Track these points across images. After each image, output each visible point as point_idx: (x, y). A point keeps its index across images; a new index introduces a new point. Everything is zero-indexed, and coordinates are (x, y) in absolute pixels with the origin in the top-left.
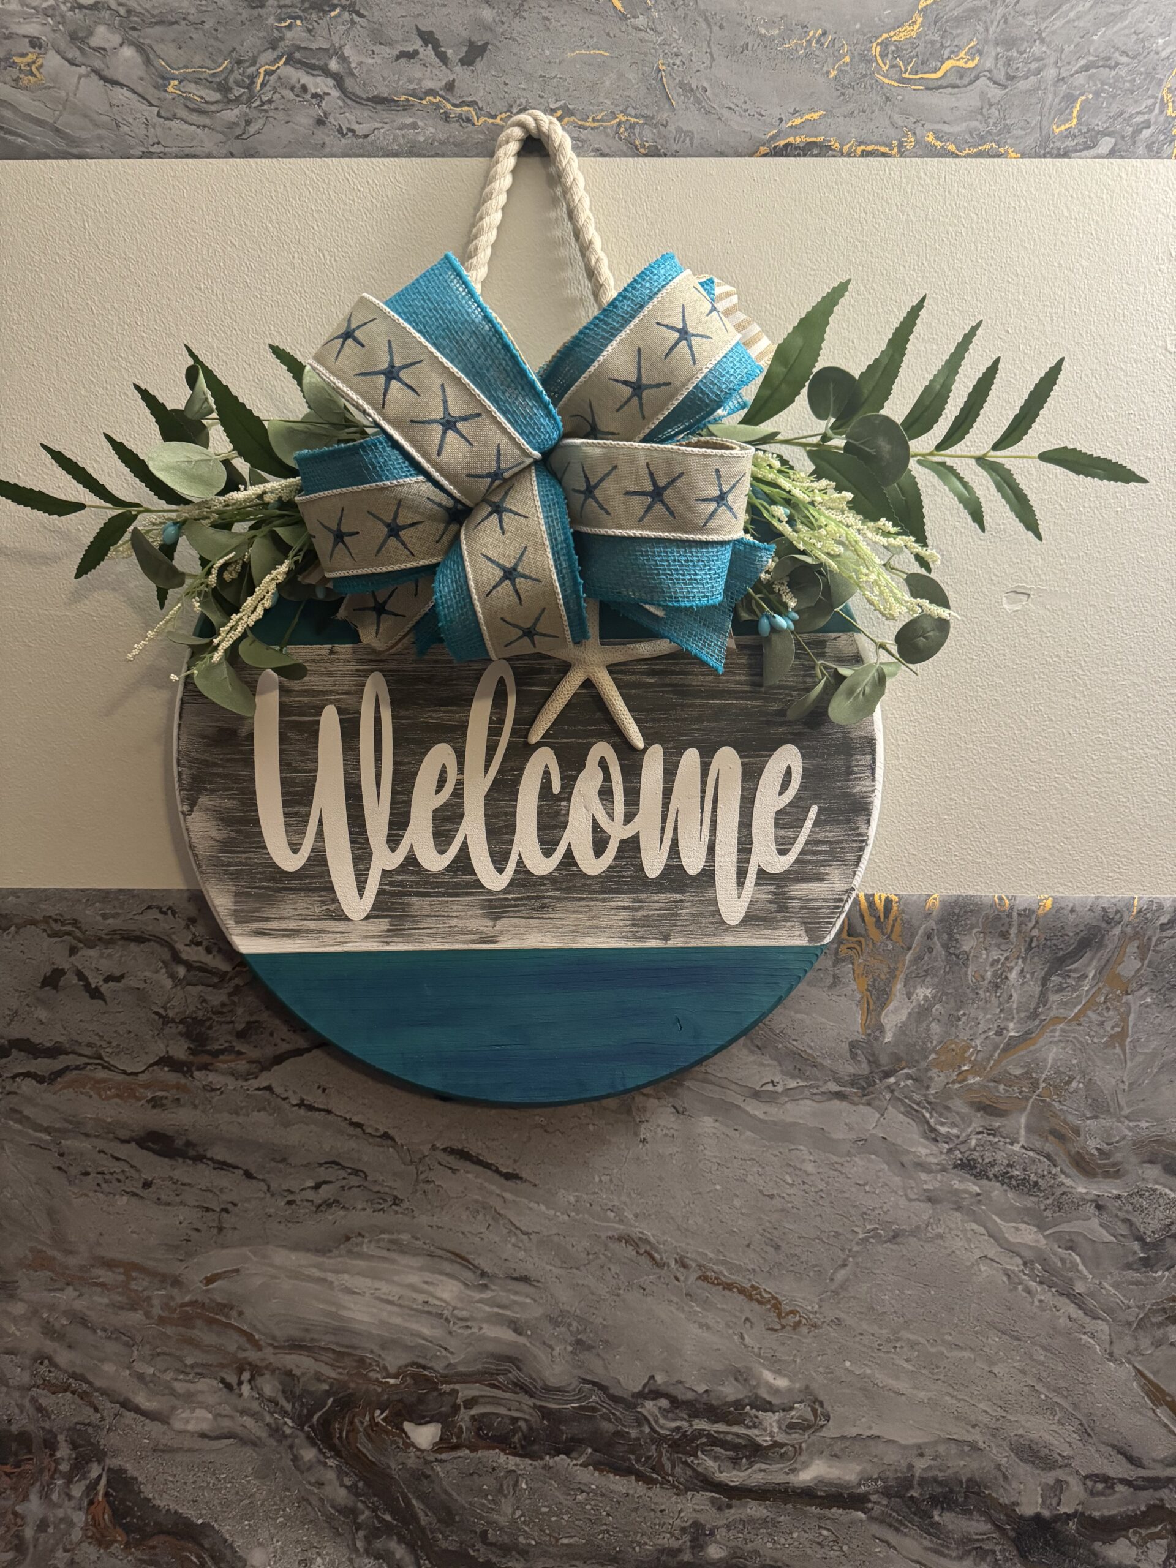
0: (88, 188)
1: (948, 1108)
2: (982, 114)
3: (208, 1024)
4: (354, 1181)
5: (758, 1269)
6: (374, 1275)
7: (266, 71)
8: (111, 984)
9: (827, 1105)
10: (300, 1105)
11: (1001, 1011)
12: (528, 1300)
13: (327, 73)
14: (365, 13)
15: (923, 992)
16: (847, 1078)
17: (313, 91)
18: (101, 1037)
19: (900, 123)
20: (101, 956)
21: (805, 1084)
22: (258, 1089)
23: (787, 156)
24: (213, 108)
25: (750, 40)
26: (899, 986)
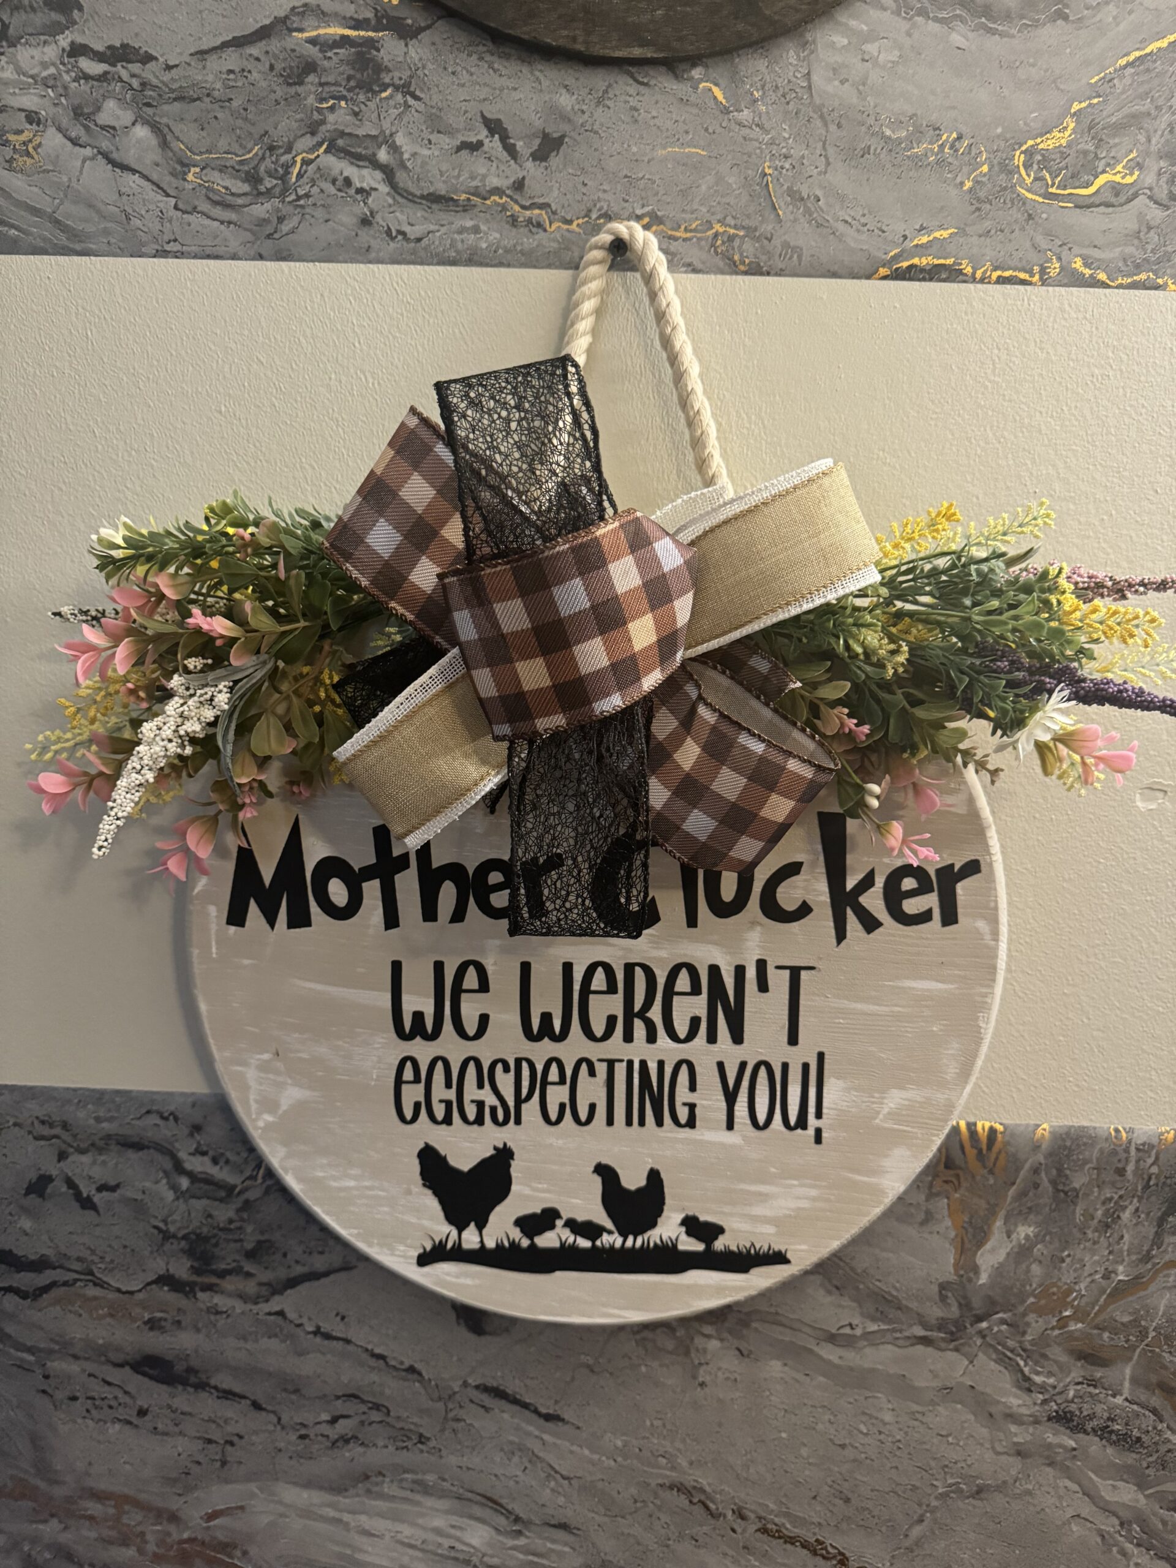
0: (91, 291)
1: (1044, 1356)
2: (1139, 238)
3: (214, 1241)
4: (375, 1416)
5: (824, 1523)
6: (396, 1517)
7: (303, 159)
8: (104, 1194)
9: (911, 1350)
10: (317, 1332)
11: (1110, 1253)
12: (567, 1549)
13: (375, 164)
14: (422, 95)
15: (1024, 1231)
16: (934, 1322)
17: (358, 185)
18: (93, 1252)
19: (1044, 245)
20: (94, 1163)
21: (886, 1327)
22: (269, 1314)
23: (911, 279)
24: (240, 201)
25: (875, 144)
26: (999, 1223)
